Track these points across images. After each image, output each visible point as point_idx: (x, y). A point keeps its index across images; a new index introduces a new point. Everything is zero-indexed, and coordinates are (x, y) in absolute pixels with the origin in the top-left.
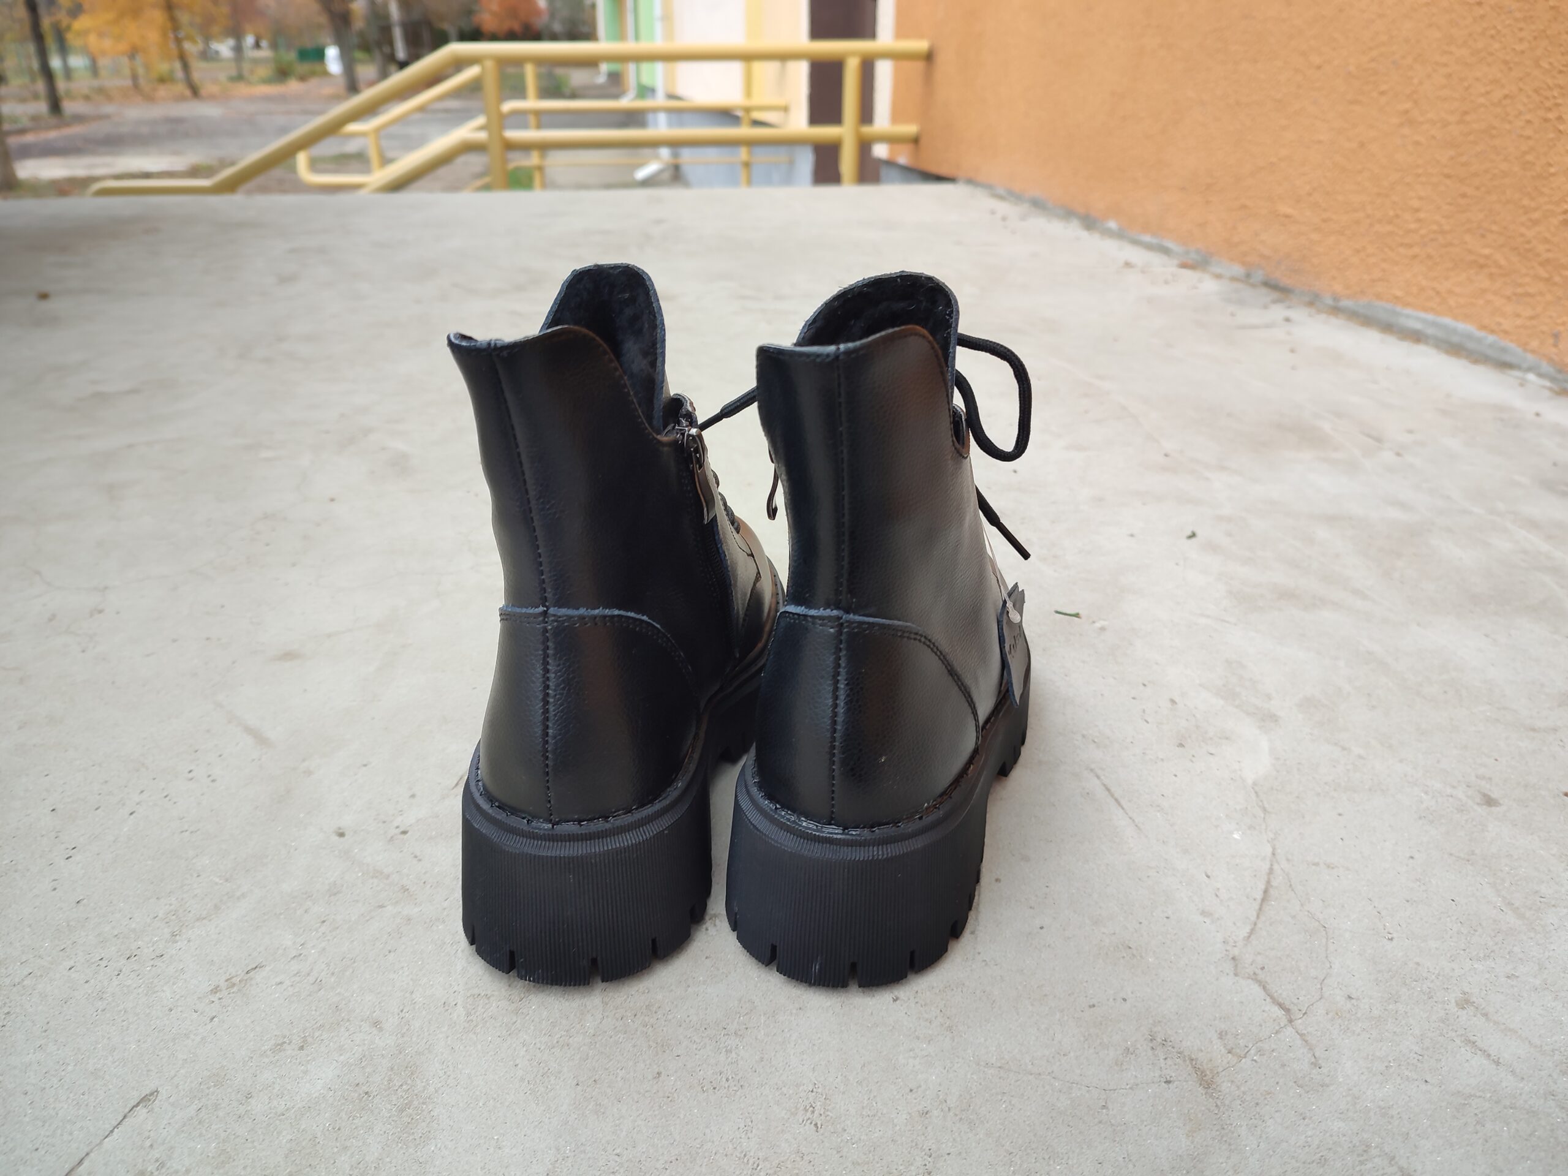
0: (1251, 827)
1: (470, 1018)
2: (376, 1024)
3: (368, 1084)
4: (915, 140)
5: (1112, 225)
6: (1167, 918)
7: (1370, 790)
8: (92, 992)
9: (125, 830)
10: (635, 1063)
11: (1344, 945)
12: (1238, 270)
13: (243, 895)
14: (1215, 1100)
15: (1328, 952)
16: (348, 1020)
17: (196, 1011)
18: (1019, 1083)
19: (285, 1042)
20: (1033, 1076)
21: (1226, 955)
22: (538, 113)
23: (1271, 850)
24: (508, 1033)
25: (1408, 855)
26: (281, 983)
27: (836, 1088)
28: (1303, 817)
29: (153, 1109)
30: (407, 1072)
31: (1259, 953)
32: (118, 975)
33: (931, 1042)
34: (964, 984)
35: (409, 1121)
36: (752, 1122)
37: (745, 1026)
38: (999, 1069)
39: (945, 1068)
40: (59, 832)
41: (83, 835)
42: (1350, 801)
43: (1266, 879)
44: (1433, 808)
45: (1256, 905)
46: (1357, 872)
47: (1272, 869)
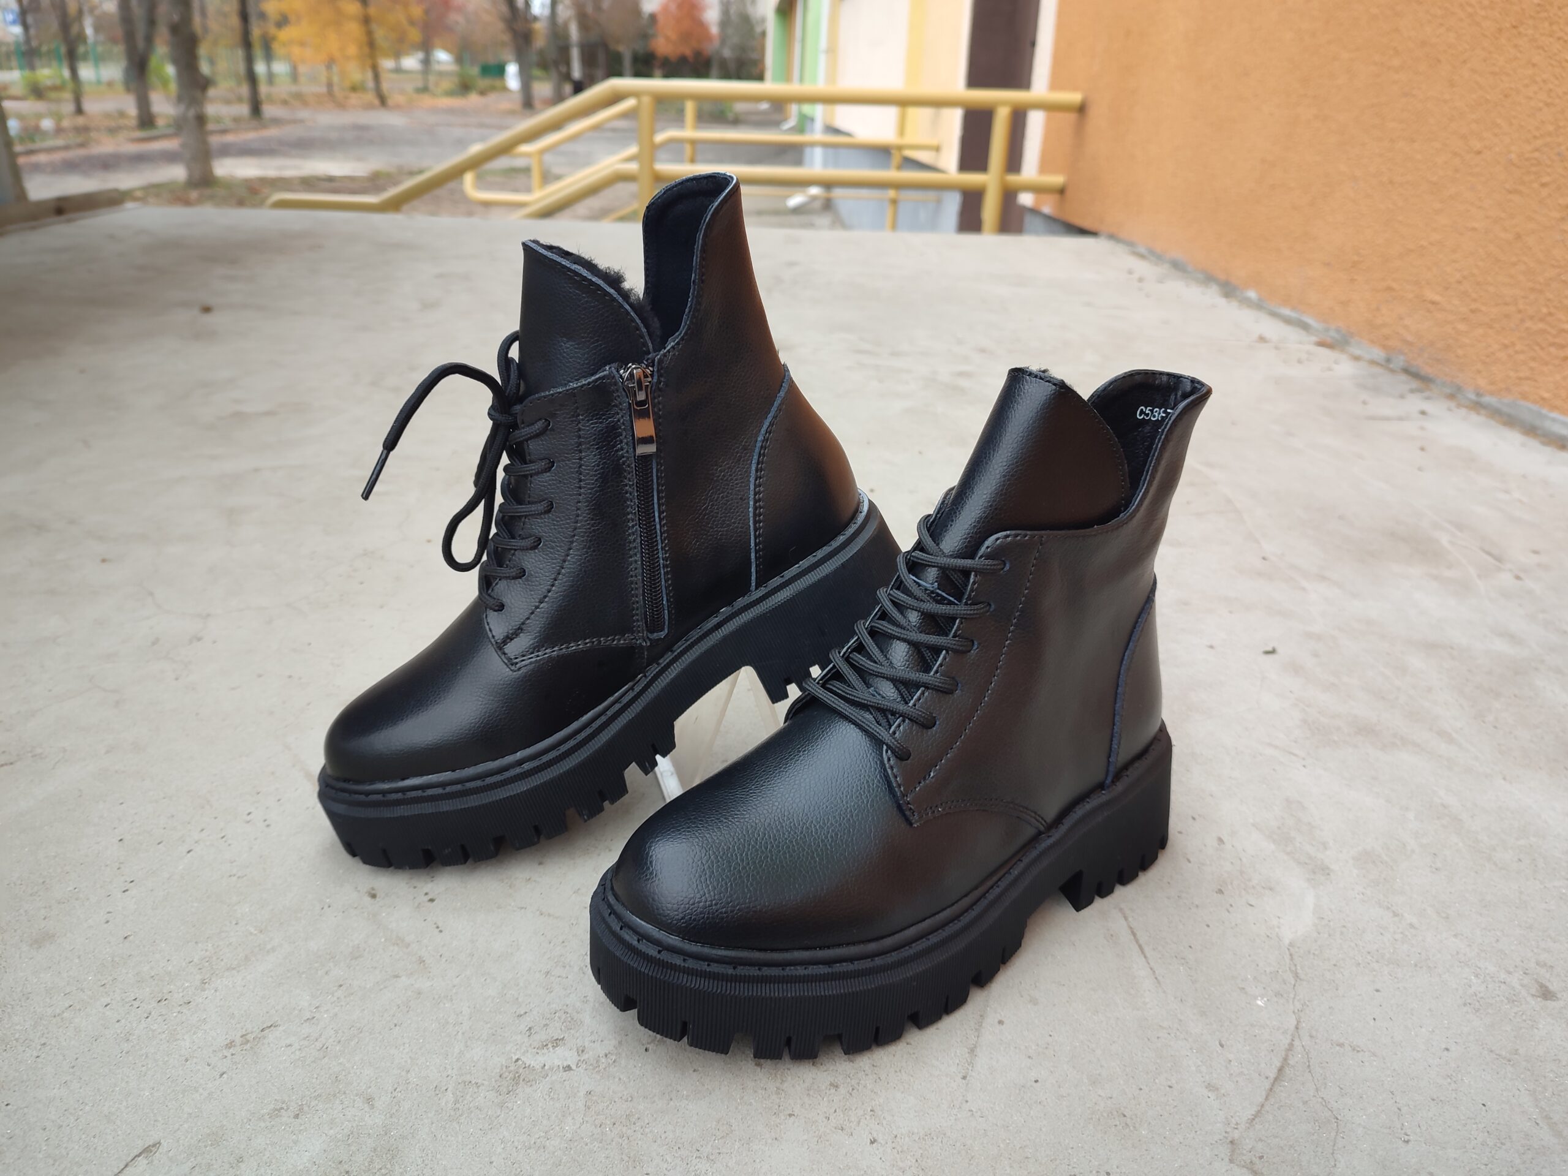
0: (1278, 994)
1: (458, 1106)
2: (369, 1100)
3: (350, 1163)
4: (1061, 191)
5: (1252, 294)
6: (1170, 1087)
7: (1416, 965)
8: (121, 1033)
9: (181, 867)
11: (1355, 1142)
12: (1378, 354)
13: (273, 949)
15: (1336, 1148)
16: (345, 1093)
17: (209, 1065)
19: (282, 1108)
21: (1225, 1137)
22: (694, 142)
23: (1296, 1023)
25: (1444, 1047)
26: (290, 1045)
28: (1337, 990)
29: (152, 1161)
30: (388, 1155)
31: (1260, 1140)
32: (147, 1017)
34: (945, 1134)
40: (122, 863)
41: (142, 869)
42: (1391, 976)
43: (1284, 1056)
44: (1482, 995)
45: (1267, 1085)
46: (1384, 1059)
47: (1292, 1045)
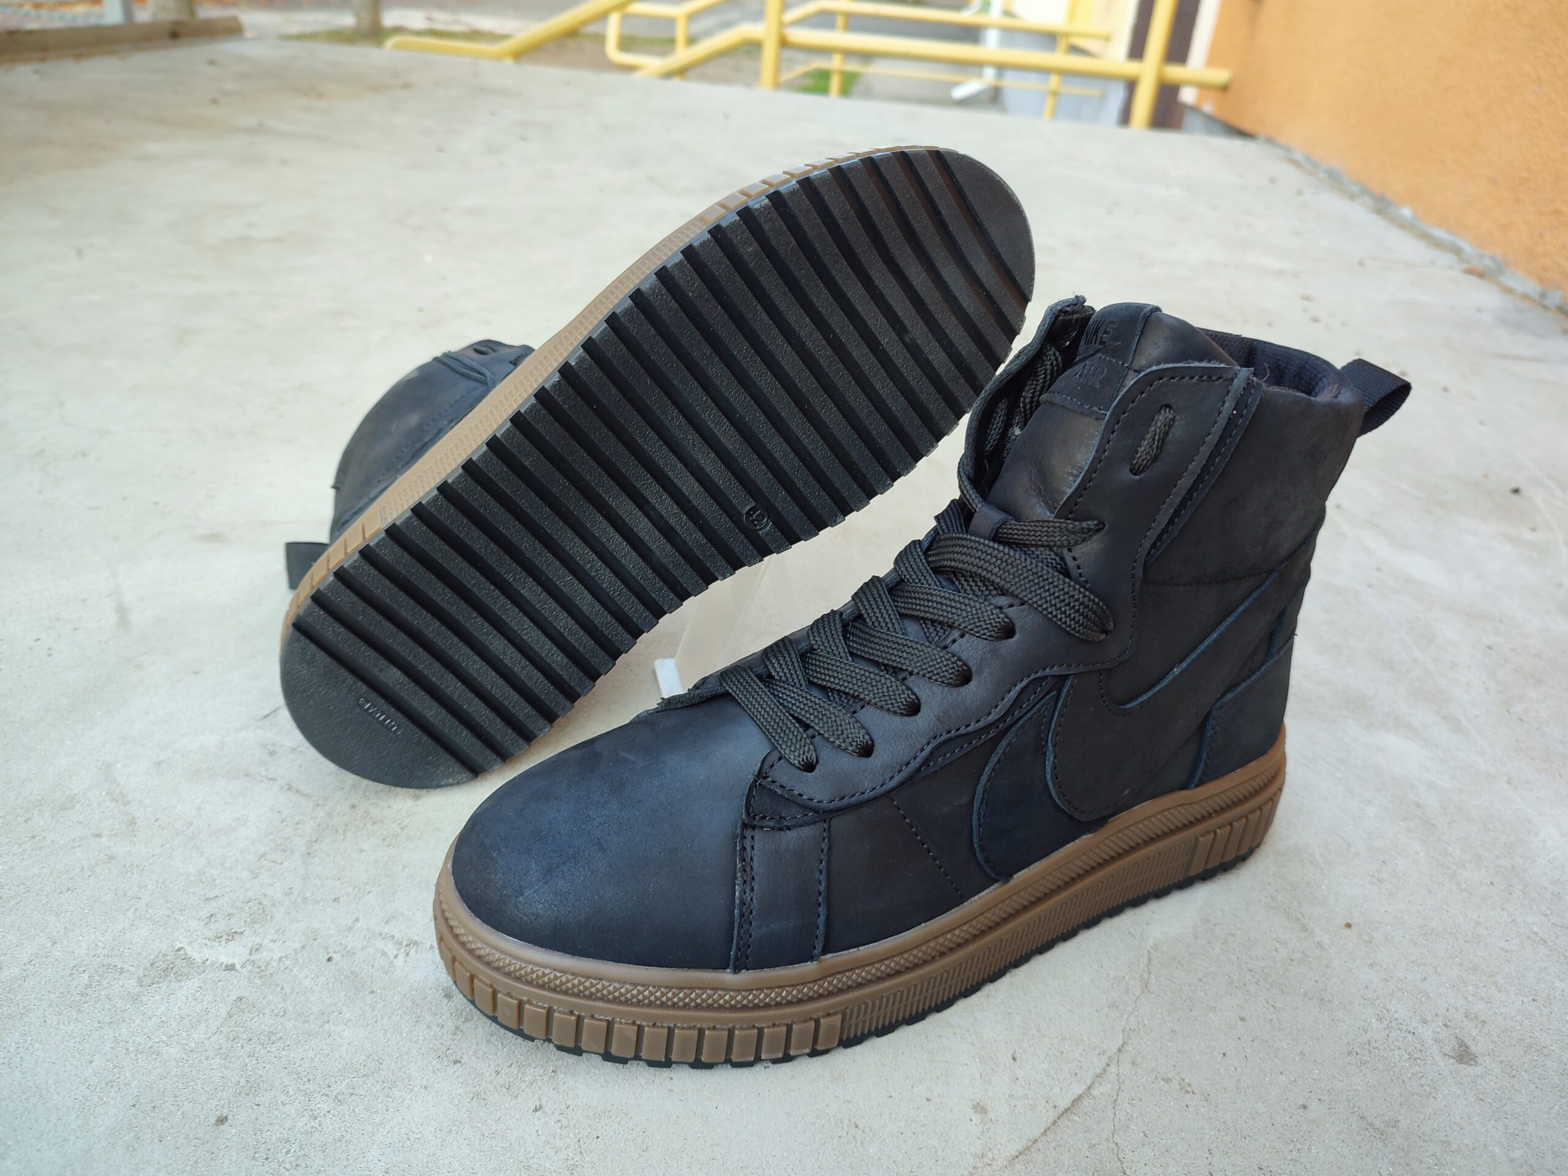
0: (1113, 1006)
4: (1224, 88)
5: (1406, 212)
6: (928, 1099)
7: (1305, 995)
12: (1531, 287)
22: (848, 14)
23: (1121, 1044)
25: (1300, 1103)
28: (1191, 1010)
37: (351, 1091)
42: (1268, 1003)
43: (1088, 1084)
44: (1377, 1044)
45: (1052, 1115)
46: (1217, 1106)
47: (1105, 1070)
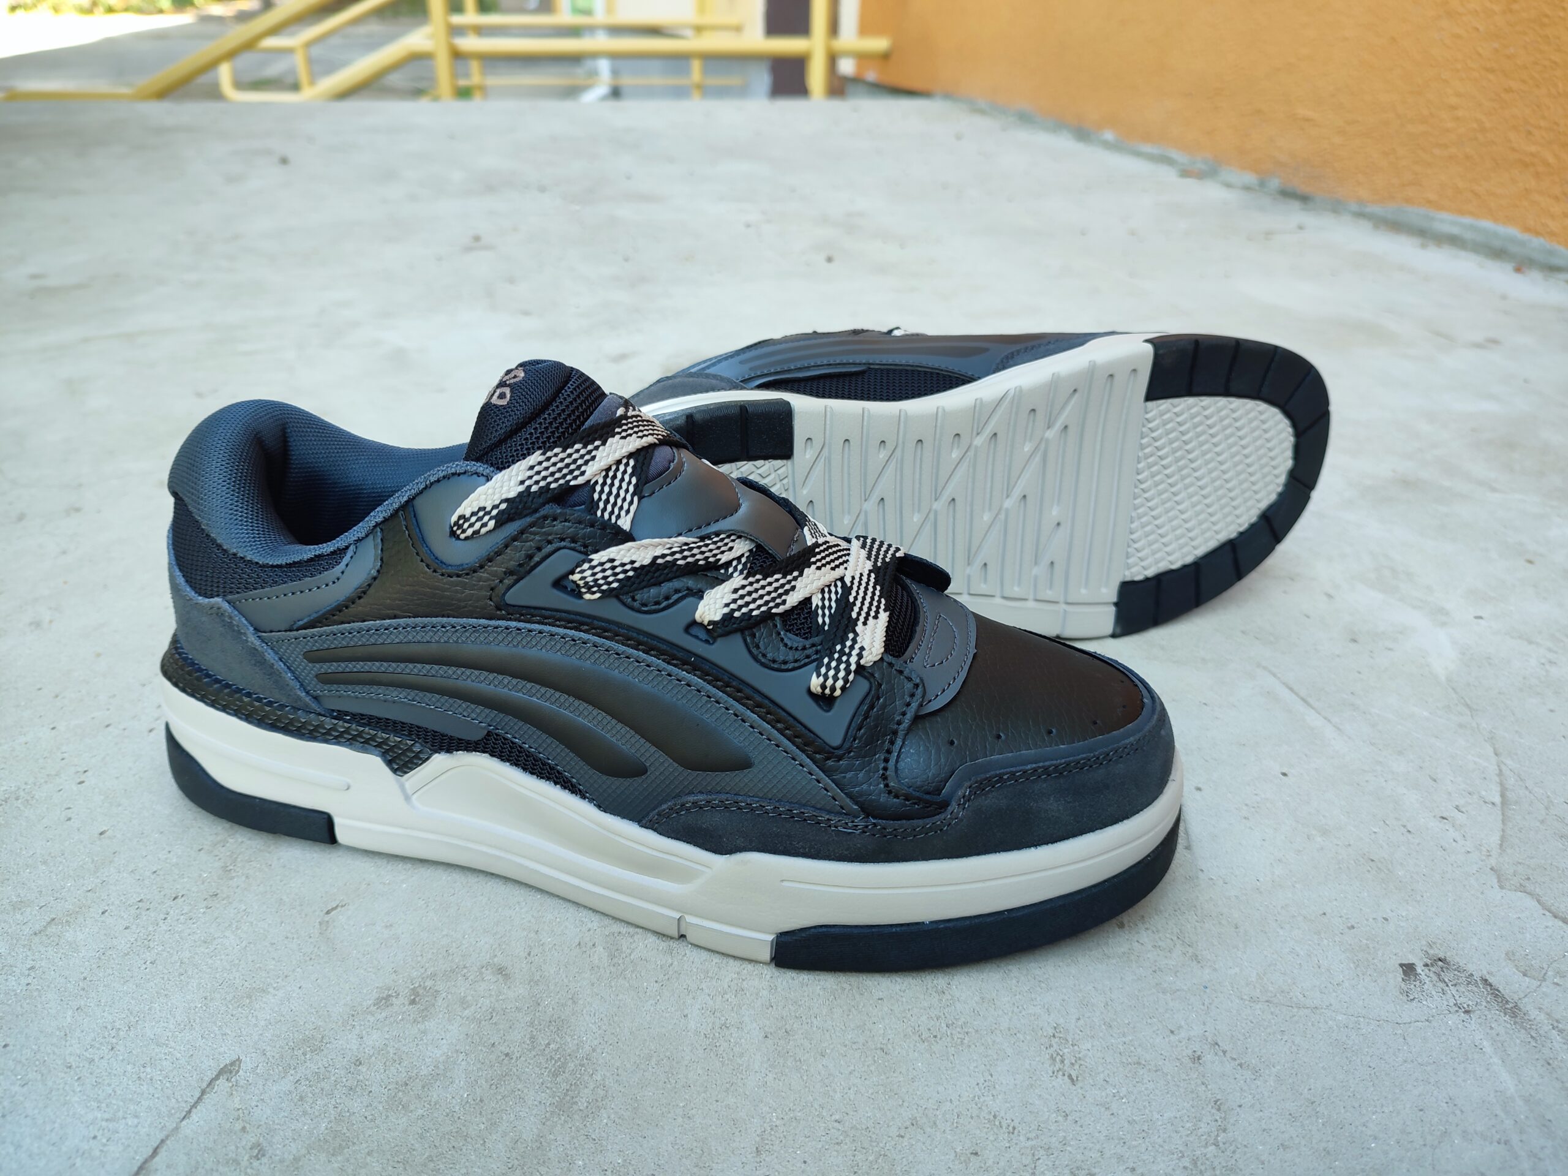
0: (1461, 726)
1: (615, 960)
2: (501, 971)
3: (506, 1044)
4: (885, 57)
5: (1108, 136)
8: (136, 940)
10: (831, 1009)
12: (1250, 178)
14: (1529, 1030)
16: (466, 967)
18: (1296, 1018)
19: (390, 996)
20: (1310, 1009)
21: (1483, 865)
23: (1492, 750)
24: (666, 977)
27: (1081, 1031)
28: (1514, 715)
29: (237, 1083)
30: (552, 1028)
31: (1520, 863)
32: (165, 919)
33: (1178, 974)
34: (1195, 907)
35: (568, 1087)
36: (991, 1075)
38: (1267, 1004)
39: (1204, 1004)
40: (65, 752)
41: (95, 756)
43: (1498, 781)
45: (1498, 811)
47: (1500, 770)
